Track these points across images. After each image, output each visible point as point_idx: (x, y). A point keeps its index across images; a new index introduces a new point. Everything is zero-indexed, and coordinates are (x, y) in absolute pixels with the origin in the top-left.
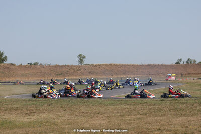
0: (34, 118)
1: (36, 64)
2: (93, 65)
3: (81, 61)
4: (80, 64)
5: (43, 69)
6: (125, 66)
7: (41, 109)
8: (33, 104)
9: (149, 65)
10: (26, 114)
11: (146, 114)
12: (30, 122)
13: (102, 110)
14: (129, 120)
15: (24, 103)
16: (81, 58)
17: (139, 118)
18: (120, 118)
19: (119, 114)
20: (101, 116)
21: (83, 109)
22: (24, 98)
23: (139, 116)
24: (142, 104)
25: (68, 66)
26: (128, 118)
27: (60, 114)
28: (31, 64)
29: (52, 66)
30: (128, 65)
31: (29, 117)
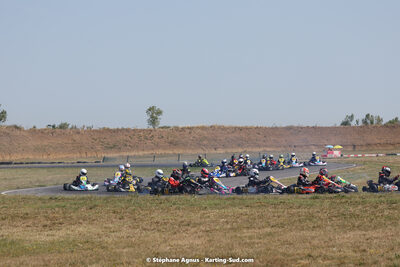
0: (60, 234)
1: (63, 126)
2: (177, 128)
3: (153, 121)
4: (151, 127)
5: (77, 137)
6: (241, 129)
7: (74, 215)
8: (58, 206)
9: (289, 128)
10: (45, 226)
11: (282, 225)
12: (52, 243)
13: (195, 217)
14: (250, 238)
15: (40, 204)
16: (154, 114)
17: (270, 234)
18: (232, 234)
19: (229, 226)
20: (193, 230)
21: (157, 216)
22: (39, 195)
23: (268, 230)
24: (275, 206)
25: (127, 130)
26: (246, 233)
27: (111, 225)
28: (54, 127)
29: (96, 131)
30: (247, 128)
31: (50, 232)
